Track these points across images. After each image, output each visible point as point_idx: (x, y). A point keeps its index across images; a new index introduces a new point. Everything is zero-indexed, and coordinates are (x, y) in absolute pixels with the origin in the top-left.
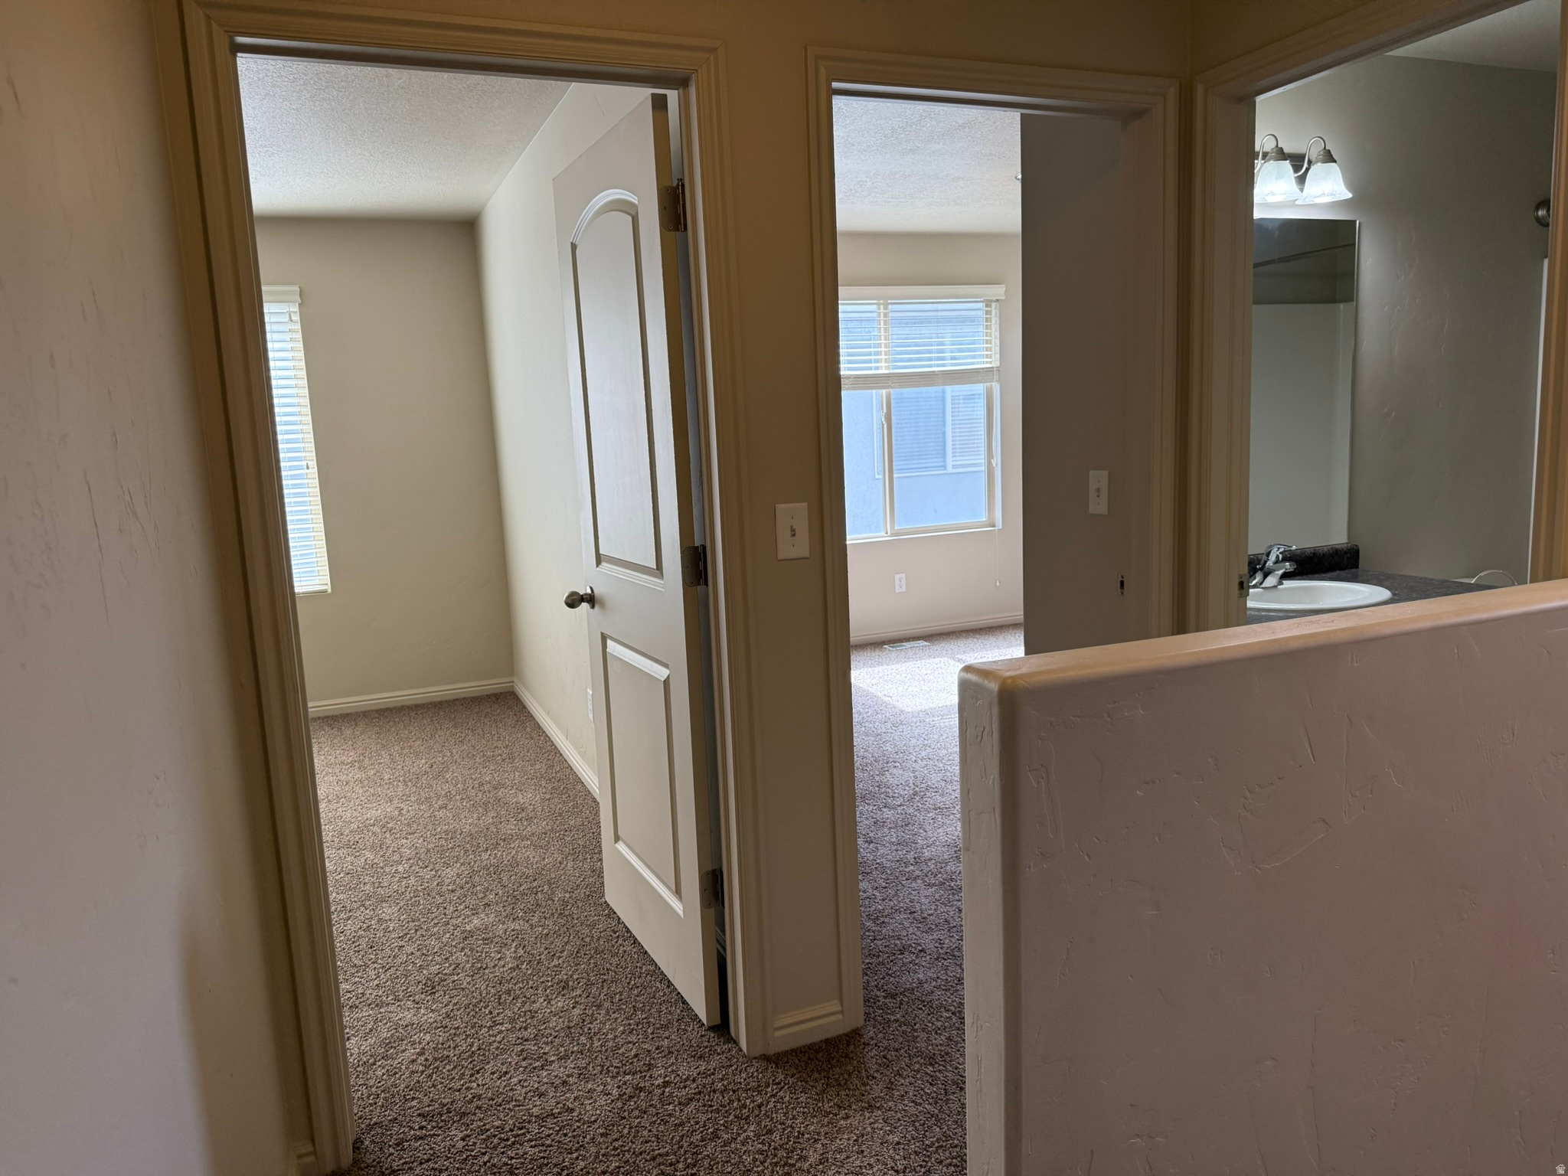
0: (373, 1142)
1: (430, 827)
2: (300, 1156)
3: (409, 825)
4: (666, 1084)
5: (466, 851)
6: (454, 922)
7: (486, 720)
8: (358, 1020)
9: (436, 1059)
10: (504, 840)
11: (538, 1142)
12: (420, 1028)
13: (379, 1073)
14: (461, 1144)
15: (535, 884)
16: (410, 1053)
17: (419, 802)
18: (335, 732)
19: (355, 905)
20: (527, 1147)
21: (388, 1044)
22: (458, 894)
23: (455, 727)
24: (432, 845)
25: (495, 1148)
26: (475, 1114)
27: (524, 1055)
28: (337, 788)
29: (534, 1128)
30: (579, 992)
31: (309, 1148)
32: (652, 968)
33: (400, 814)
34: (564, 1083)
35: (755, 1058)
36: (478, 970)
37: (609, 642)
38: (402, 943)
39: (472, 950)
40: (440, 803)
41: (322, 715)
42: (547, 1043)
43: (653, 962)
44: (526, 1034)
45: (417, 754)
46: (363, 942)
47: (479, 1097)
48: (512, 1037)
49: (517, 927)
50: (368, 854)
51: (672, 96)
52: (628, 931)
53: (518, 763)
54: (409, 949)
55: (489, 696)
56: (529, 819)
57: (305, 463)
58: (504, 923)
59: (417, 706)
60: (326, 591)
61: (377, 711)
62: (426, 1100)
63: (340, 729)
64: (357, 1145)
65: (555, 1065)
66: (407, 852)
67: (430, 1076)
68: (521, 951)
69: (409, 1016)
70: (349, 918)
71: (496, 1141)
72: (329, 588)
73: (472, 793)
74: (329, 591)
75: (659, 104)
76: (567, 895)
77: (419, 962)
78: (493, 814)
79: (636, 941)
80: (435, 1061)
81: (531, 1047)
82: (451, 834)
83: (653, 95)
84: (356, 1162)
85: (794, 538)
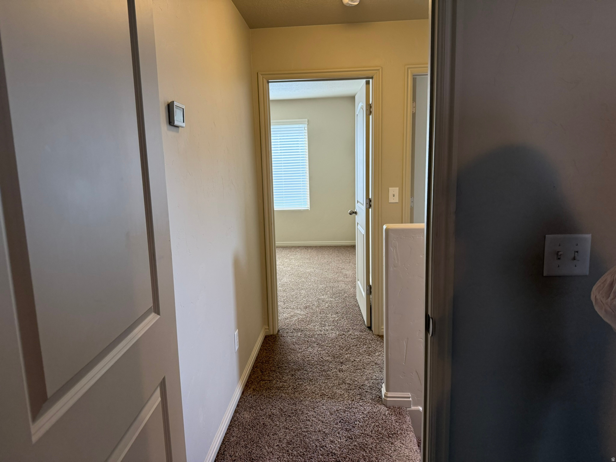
0: (282, 331)
1: (321, 276)
2: (266, 329)
3: (316, 274)
4: (350, 335)
5: (327, 282)
6: (317, 296)
7: (348, 252)
8: (287, 311)
9: (301, 320)
10: (338, 281)
11: (316, 339)
12: (300, 315)
13: (288, 321)
14: (300, 335)
15: (341, 292)
16: (296, 318)
17: (320, 270)
18: (306, 250)
19: (295, 289)
20: (313, 339)
21: (292, 316)
22: (321, 291)
23: (338, 253)
24: (319, 280)
25: (306, 337)
26: (305, 331)
27: (321, 324)
28: (302, 264)
29: (316, 336)
30: (340, 315)
31: (268, 328)
32: (360, 313)
33: (315, 271)
34: (327, 330)
35: (376, 335)
36: (318, 307)
37: (359, 225)
38: (303, 298)
39: (318, 302)
40: (326, 270)
41: (304, 246)
42: (327, 322)
43: (361, 312)
44: (323, 320)
45: (325, 258)
46: (294, 297)
47: (307, 329)
48: (320, 320)
49: (332, 300)
50: (303, 279)
51: (371, 80)
52: (359, 305)
53: (351, 264)
54: (304, 300)
55: (351, 246)
56: (347, 278)
57: (305, 172)
58: (329, 298)
59: (330, 246)
60: (308, 210)
61: (319, 246)
62: (295, 327)
63: (308, 250)
64: (279, 331)
65: (327, 327)
66: (312, 280)
67: (299, 323)
68: (330, 305)
69: (298, 312)
70: (293, 292)
71: (307, 336)
72: (309, 209)
73: (335, 269)
74: (309, 210)
75: (368, 83)
76: (347, 295)
77: (305, 302)
78: (338, 275)
79: (359, 308)
80: (300, 321)
81: (323, 322)
82: (325, 278)
83: (366, 81)
84: (277, 334)
85: (394, 197)
